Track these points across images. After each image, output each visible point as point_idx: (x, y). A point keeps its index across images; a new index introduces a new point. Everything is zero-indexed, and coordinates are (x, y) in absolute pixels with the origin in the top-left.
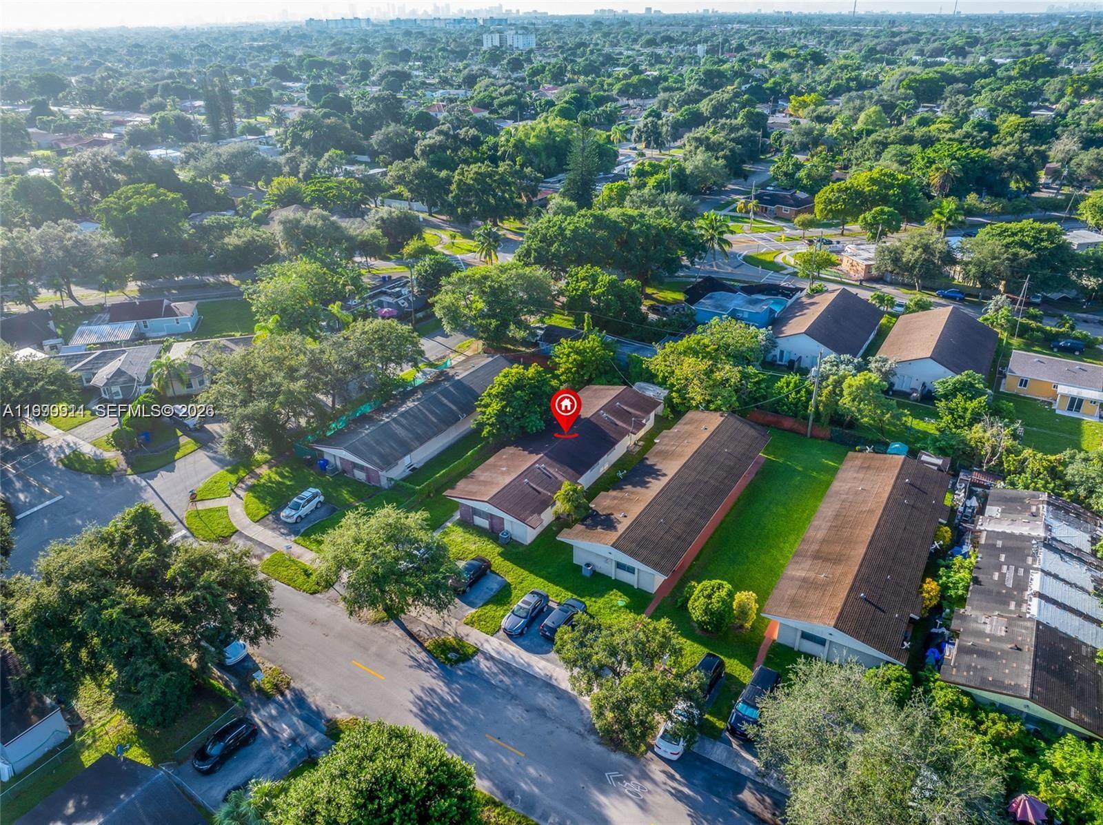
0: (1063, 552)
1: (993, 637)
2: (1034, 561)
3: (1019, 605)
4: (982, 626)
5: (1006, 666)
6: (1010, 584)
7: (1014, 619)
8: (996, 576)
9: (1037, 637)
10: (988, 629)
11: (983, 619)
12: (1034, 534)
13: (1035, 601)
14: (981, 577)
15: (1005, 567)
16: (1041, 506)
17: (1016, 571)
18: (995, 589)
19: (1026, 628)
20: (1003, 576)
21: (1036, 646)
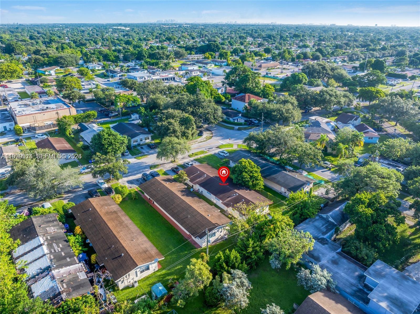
0: (42, 273)
1: (49, 226)
2: (50, 257)
3: (47, 239)
4: (55, 228)
5: (41, 221)
6: (54, 245)
7: (46, 234)
8: (61, 246)
9: (36, 232)
10: (52, 228)
11: (56, 230)
12: (57, 271)
13: (42, 242)
14: (65, 243)
15: (60, 250)
16: (63, 289)
17: (55, 251)
18: (58, 241)
19: (41, 233)
20: (59, 247)
21: (35, 229)
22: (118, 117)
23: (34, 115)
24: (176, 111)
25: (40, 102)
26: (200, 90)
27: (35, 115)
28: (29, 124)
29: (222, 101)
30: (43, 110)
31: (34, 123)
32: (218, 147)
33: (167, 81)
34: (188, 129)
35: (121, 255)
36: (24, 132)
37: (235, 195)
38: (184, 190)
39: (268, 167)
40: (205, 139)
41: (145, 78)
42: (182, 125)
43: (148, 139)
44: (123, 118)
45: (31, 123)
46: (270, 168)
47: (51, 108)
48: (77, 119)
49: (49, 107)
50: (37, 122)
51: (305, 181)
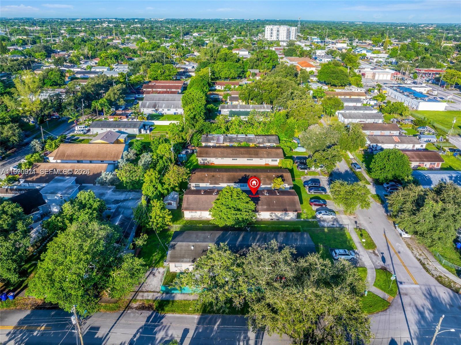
51: (175, 245)
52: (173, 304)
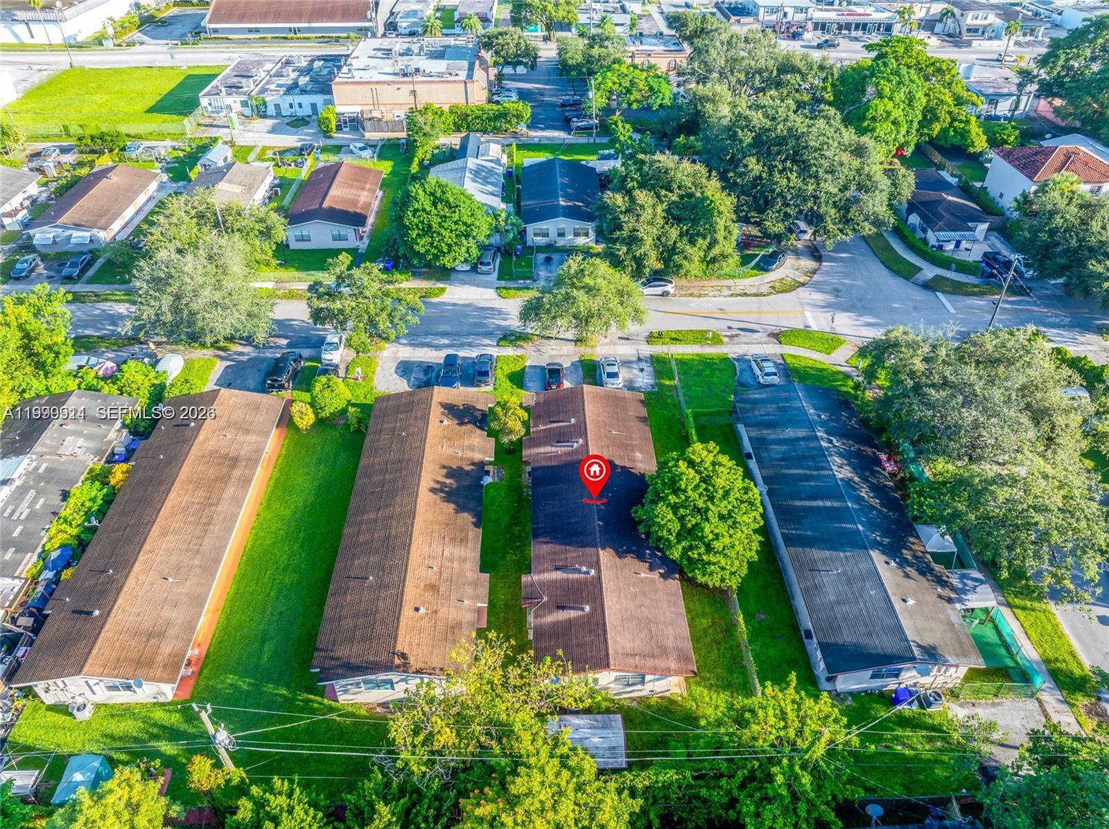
6: (31, 494)
8: (39, 503)
11: (80, 452)
17: (13, 512)
20: (32, 504)
22: (590, 135)
23: (373, 87)
24: (686, 165)
25: (421, 48)
26: (880, 96)
27: (377, 86)
28: (358, 109)
29: (972, 150)
30: (405, 75)
31: (372, 107)
32: (777, 336)
33: (860, 33)
34: (692, 242)
35: (90, 613)
36: (339, 128)
37: (584, 569)
38: (468, 468)
39: (836, 504)
40: (765, 289)
41: (785, 15)
42: (679, 220)
43: (587, 235)
44: (598, 140)
45: (366, 108)
46: (840, 514)
47: (427, 72)
48: (470, 118)
49: (421, 69)
50: (381, 107)
51: (919, 646)
52: (1057, 660)
